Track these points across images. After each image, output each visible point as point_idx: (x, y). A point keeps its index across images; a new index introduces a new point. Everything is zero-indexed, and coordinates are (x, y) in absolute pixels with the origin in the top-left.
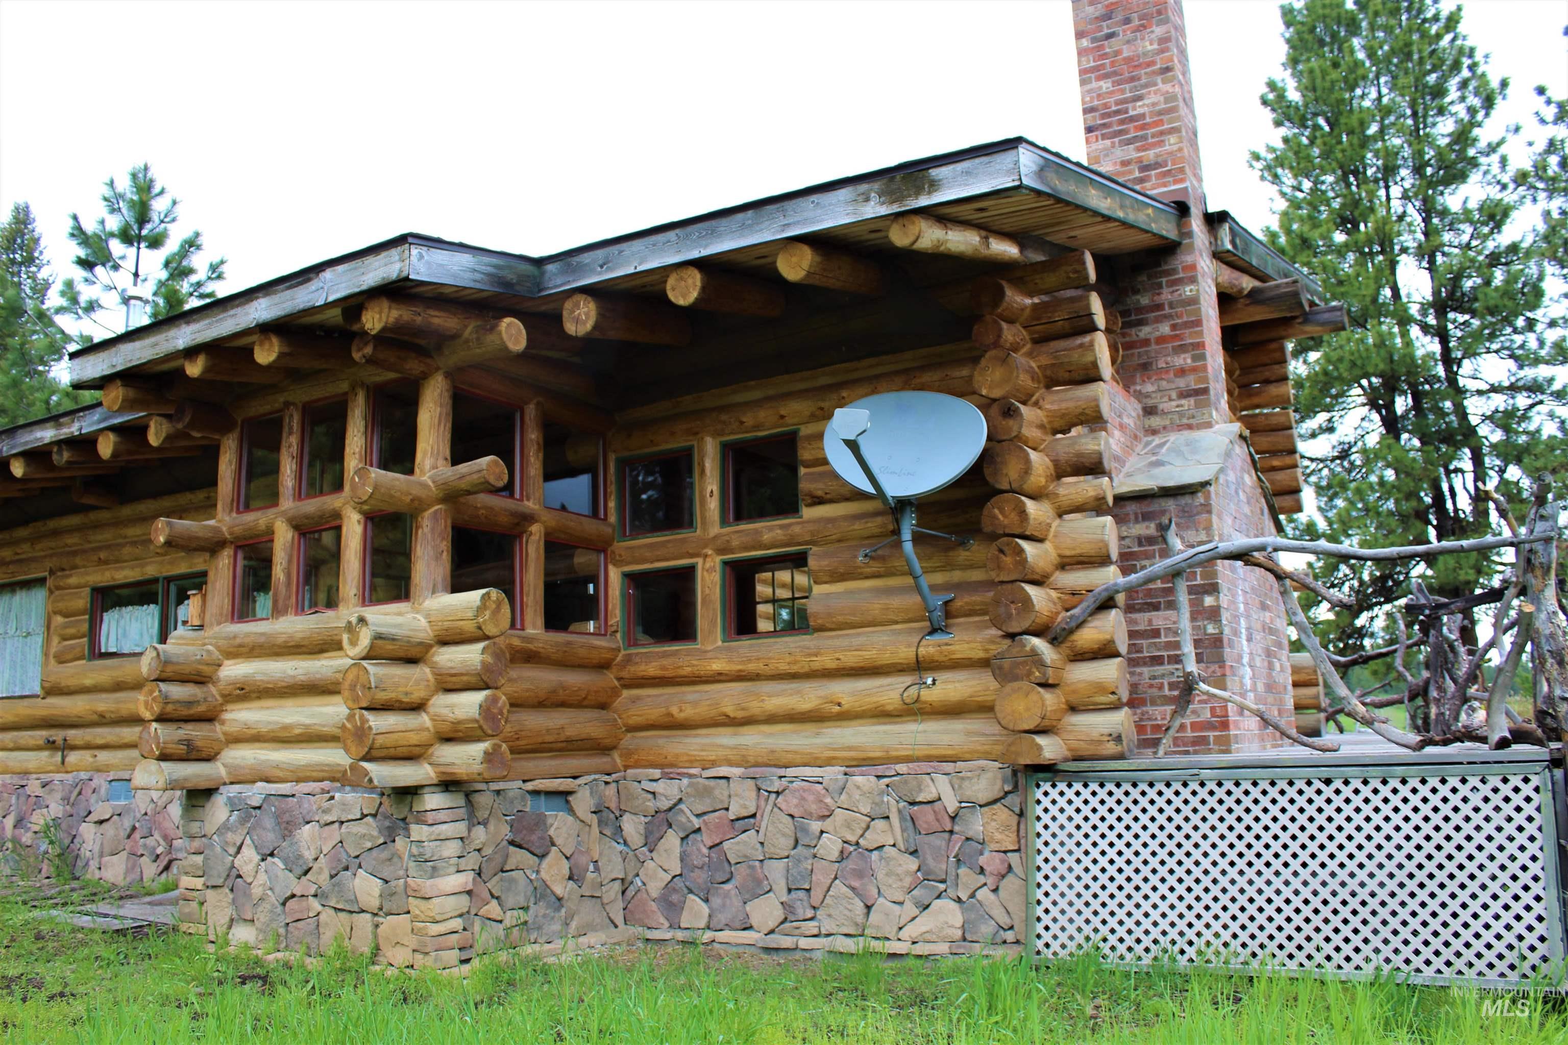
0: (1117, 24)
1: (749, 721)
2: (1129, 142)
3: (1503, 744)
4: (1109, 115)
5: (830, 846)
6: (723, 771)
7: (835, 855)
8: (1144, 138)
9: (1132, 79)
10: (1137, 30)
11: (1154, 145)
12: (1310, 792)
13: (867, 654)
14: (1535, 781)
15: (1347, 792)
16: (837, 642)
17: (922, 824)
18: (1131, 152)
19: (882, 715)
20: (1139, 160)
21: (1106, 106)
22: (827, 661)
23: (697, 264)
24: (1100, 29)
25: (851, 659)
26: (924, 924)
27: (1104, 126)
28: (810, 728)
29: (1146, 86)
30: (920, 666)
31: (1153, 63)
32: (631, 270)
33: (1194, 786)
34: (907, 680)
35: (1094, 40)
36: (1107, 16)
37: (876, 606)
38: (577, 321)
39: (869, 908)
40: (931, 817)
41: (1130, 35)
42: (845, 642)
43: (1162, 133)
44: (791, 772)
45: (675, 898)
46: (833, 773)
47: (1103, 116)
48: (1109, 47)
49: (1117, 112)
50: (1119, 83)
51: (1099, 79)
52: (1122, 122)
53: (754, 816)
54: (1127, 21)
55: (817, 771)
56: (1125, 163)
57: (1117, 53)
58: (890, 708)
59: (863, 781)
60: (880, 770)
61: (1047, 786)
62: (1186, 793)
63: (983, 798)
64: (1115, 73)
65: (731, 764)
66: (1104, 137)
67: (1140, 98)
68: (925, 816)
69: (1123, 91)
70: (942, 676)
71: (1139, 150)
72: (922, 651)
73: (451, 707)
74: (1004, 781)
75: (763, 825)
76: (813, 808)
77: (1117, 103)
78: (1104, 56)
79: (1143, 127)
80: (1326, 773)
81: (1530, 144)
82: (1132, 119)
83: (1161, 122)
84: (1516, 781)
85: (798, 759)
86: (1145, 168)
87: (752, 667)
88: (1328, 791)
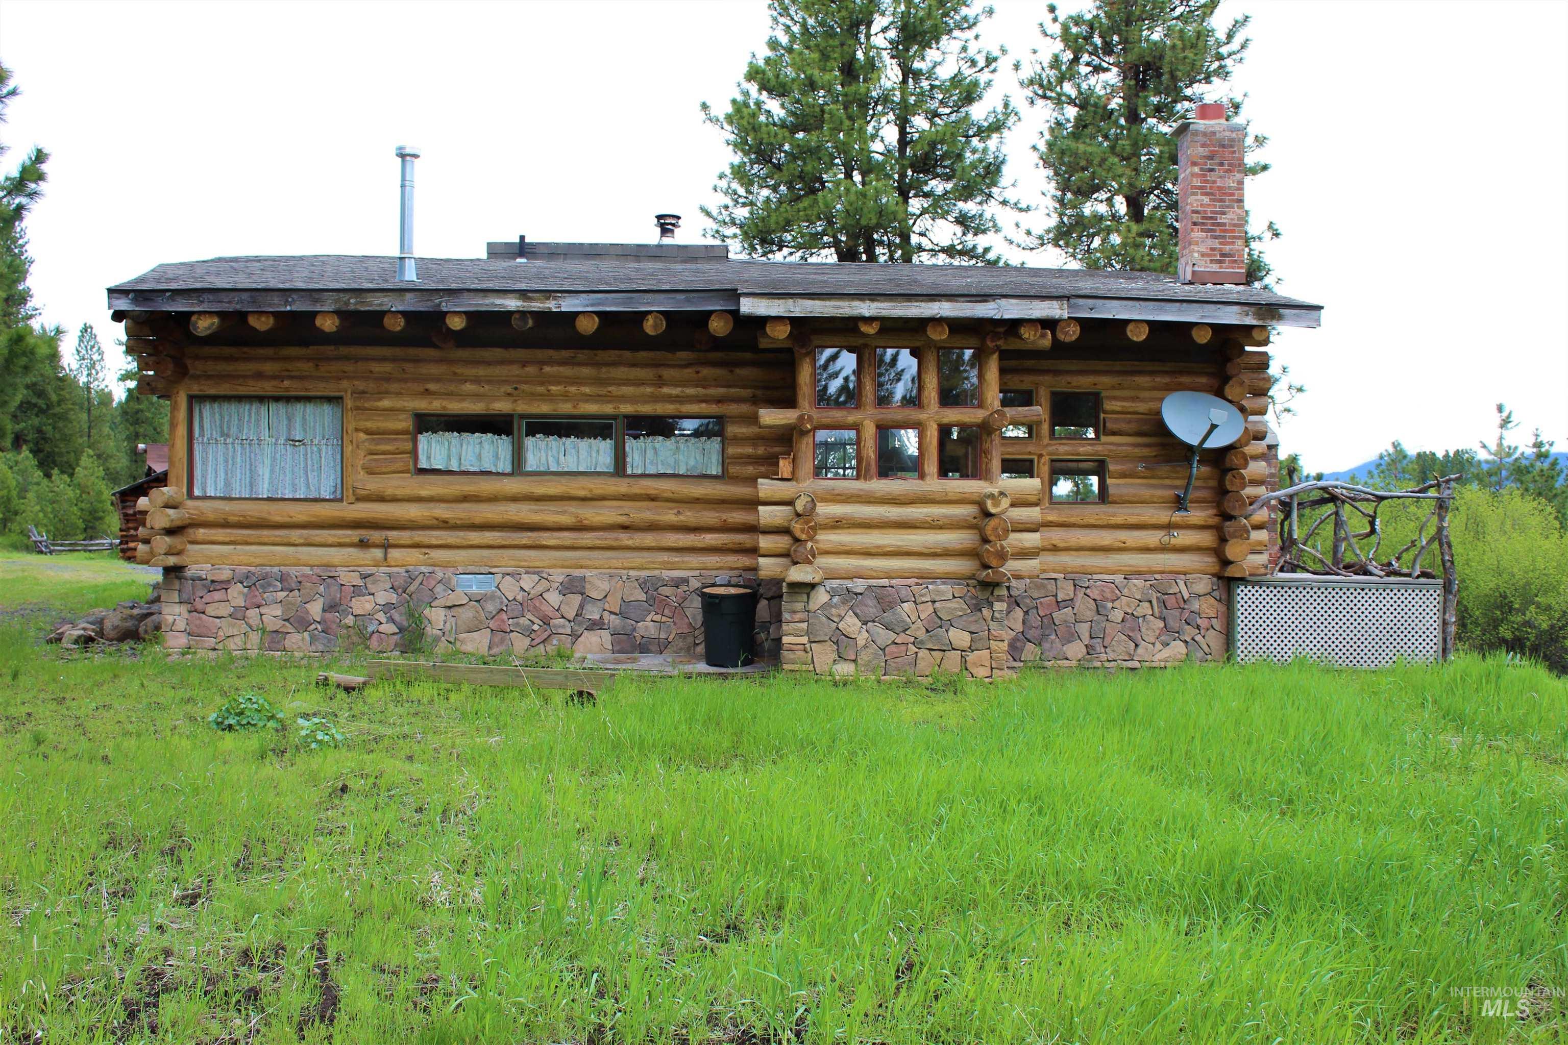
0: (1216, 164)
1: (1067, 549)
2: (1216, 237)
3: (1418, 577)
4: (1206, 218)
5: (1118, 615)
6: (1054, 575)
7: (1120, 620)
8: (1224, 237)
9: (1221, 201)
10: (1227, 171)
11: (1229, 243)
12: (1355, 594)
13: (1142, 518)
14: (1438, 592)
15: (1370, 594)
16: (1124, 510)
17: (1168, 605)
18: (1216, 244)
19: (1147, 550)
20: (1220, 250)
21: (1205, 212)
22: (1119, 520)
23: (1150, 323)
24: (1205, 164)
25: (1133, 520)
26: (1166, 653)
27: (1203, 224)
28: (1101, 555)
29: (1228, 207)
30: (1169, 527)
31: (1233, 194)
32: (1111, 317)
33: (1308, 589)
34: (1161, 533)
35: (1201, 170)
36: (1211, 158)
37: (1146, 493)
38: (1066, 333)
39: (1137, 645)
40: (1174, 601)
41: (1222, 174)
42: (1131, 511)
43: (1234, 237)
44: (1095, 576)
45: (1018, 644)
46: (1118, 579)
47: (1203, 218)
48: (1211, 177)
49: (1211, 218)
50: (1214, 200)
51: (1203, 194)
52: (1213, 224)
53: (1072, 600)
54: (1221, 164)
55: (1112, 577)
56: (1212, 249)
57: (1215, 182)
58: (1152, 546)
59: (1139, 583)
60: (1148, 577)
61: (1242, 588)
62: (1304, 592)
63: (1201, 592)
64: (1212, 194)
65: (1054, 571)
66: (1202, 230)
67: (1224, 213)
68: (1171, 601)
69: (1215, 206)
70: (1182, 532)
71: (1221, 243)
72: (1173, 519)
73: (1020, 540)
74: (1213, 584)
75: (1077, 605)
76: (1109, 595)
77: (1212, 212)
78: (1206, 182)
79: (1225, 231)
80: (1363, 586)
81: (1035, 52)
82: (1219, 224)
83: (1233, 231)
84: (1431, 592)
85: (1098, 570)
86: (1223, 255)
87: (1072, 520)
88: (1363, 593)
